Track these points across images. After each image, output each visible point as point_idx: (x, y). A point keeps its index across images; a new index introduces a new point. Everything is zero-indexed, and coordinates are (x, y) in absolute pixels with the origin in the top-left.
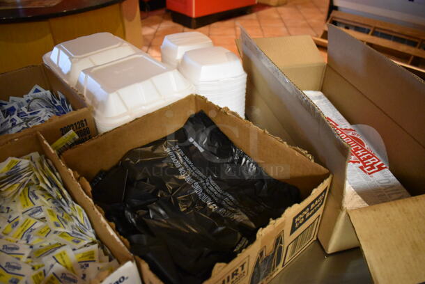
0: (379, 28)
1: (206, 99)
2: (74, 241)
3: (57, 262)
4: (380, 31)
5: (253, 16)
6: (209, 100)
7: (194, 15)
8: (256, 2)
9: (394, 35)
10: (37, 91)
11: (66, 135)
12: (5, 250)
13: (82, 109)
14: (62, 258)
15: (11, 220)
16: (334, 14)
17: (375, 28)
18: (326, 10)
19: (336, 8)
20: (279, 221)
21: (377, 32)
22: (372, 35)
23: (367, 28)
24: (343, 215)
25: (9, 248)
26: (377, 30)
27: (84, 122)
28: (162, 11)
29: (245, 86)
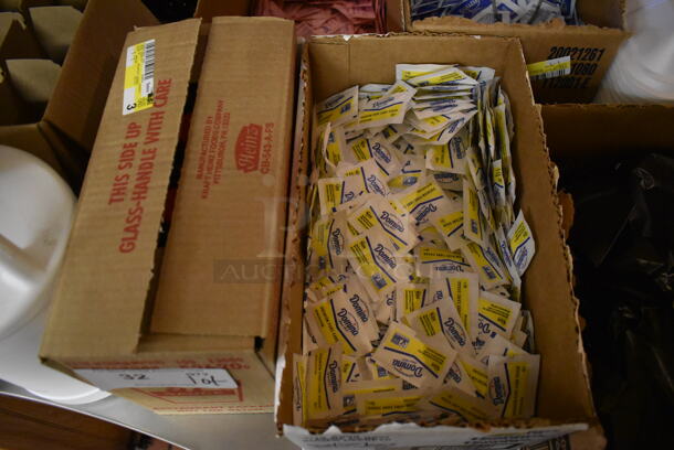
2: (486, 269)
3: (451, 295)
11: (554, 61)
12: (383, 221)
13: (612, 30)
14: (459, 291)
15: (406, 169)
25: (391, 222)
27: (598, 54)
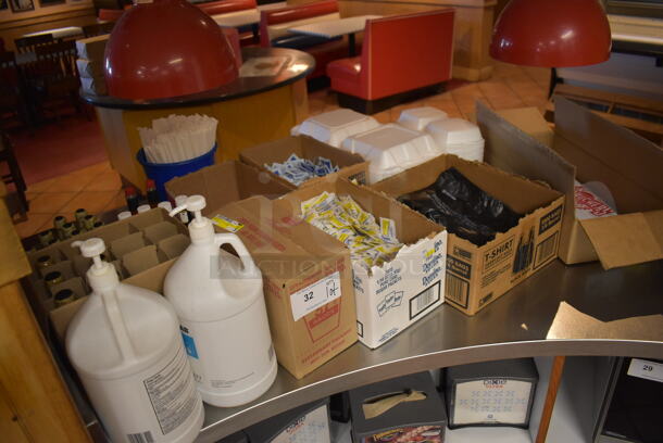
0: (620, 104)
1: (456, 157)
4: (622, 107)
5: (447, 95)
6: (460, 157)
7: (370, 98)
8: (450, 77)
9: (643, 111)
10: (293, 159)
16: (559, 87)
17: (616, 103)
18: (547, 83)
19: (561, 81)
20: (532, 216)
21: (619, 109)
22: (611, 113)
23: (605, 104)
24: (576, 223)
26: (618, 106)
28: (323, 93)
29: (482, 151)
